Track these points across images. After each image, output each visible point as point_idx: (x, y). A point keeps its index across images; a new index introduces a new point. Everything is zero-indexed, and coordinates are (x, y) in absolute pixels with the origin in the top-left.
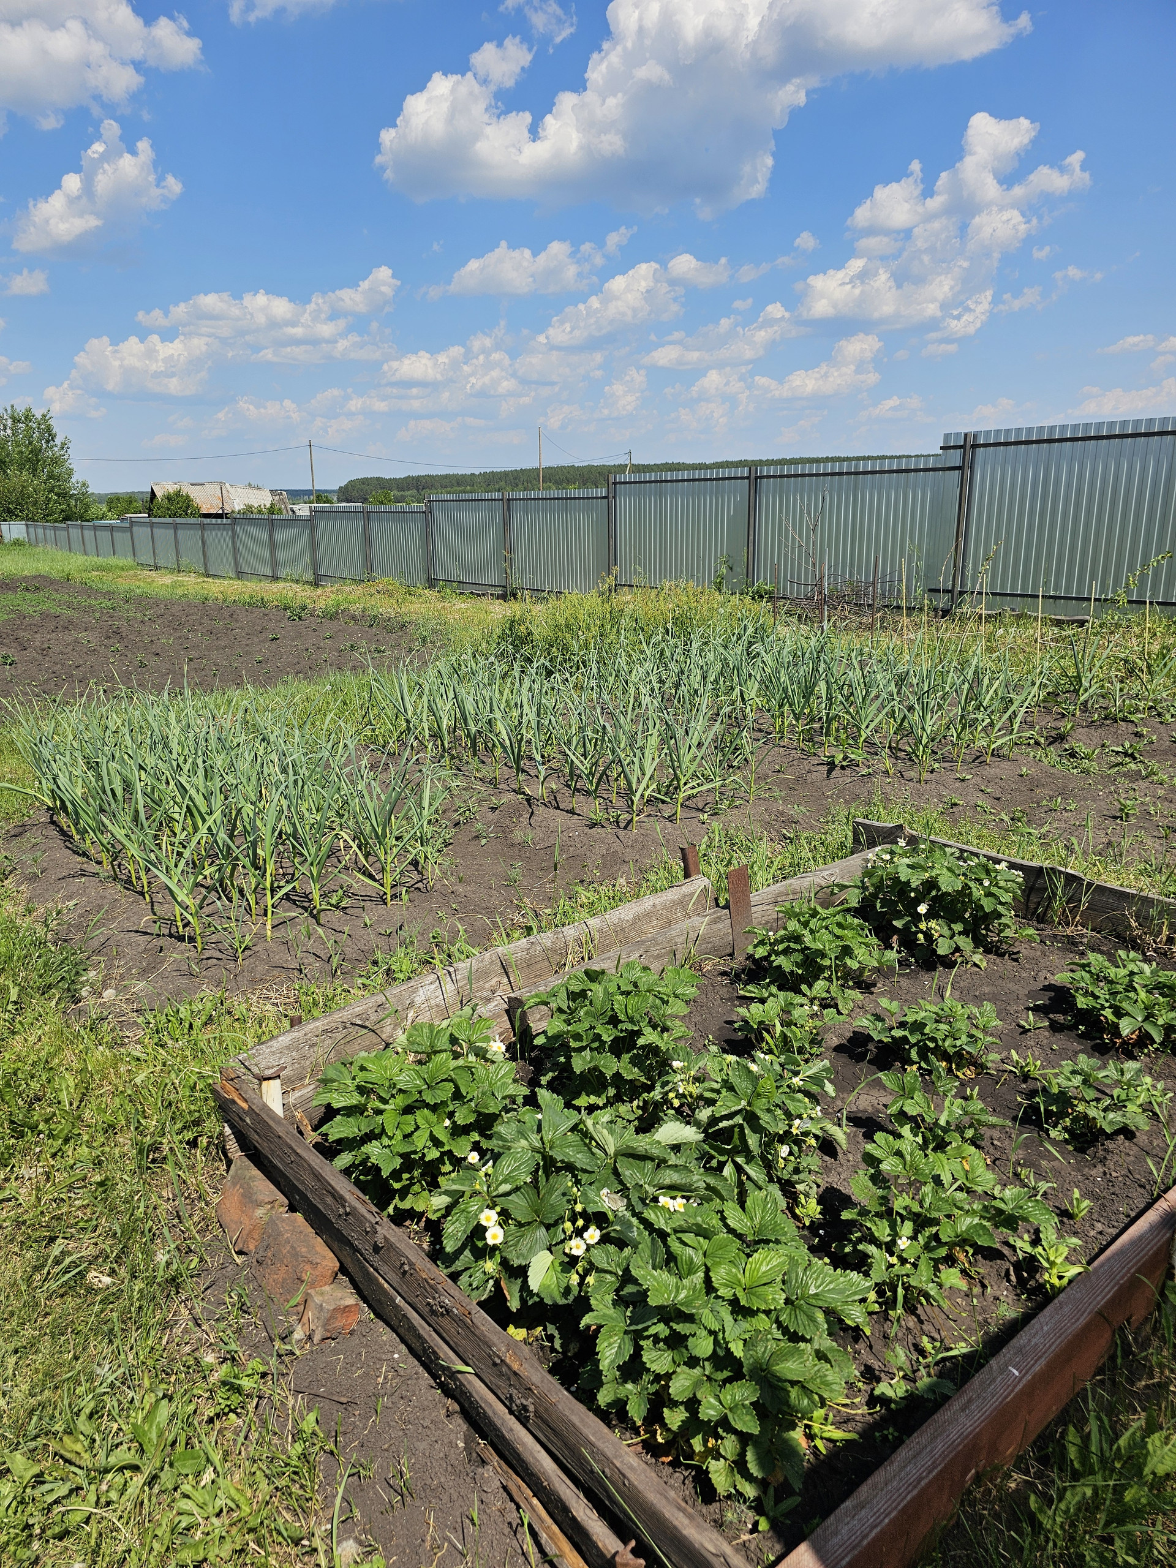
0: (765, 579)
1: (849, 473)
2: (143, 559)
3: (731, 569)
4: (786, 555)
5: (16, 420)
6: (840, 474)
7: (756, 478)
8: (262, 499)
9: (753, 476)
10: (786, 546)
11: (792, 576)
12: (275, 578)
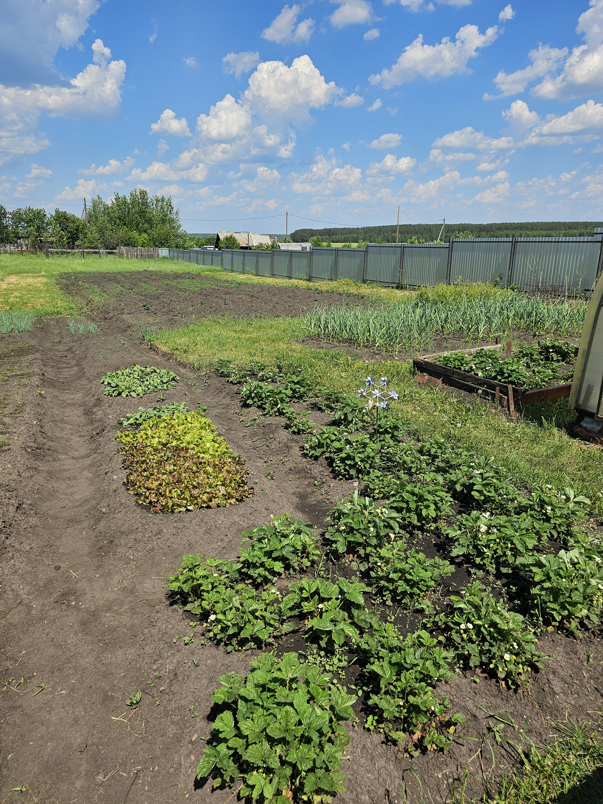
0: (516, 283)
1: (555, 242)
2: (225, 267)
3: (501, 278)
4: (525, 274)
5: (157, 201)
6: (551, 242)
7: (515, 242)
8: (267, 241)
9: (514, 241)
10: (526, 270)
11: (527, 282)
12: (290, 278)
